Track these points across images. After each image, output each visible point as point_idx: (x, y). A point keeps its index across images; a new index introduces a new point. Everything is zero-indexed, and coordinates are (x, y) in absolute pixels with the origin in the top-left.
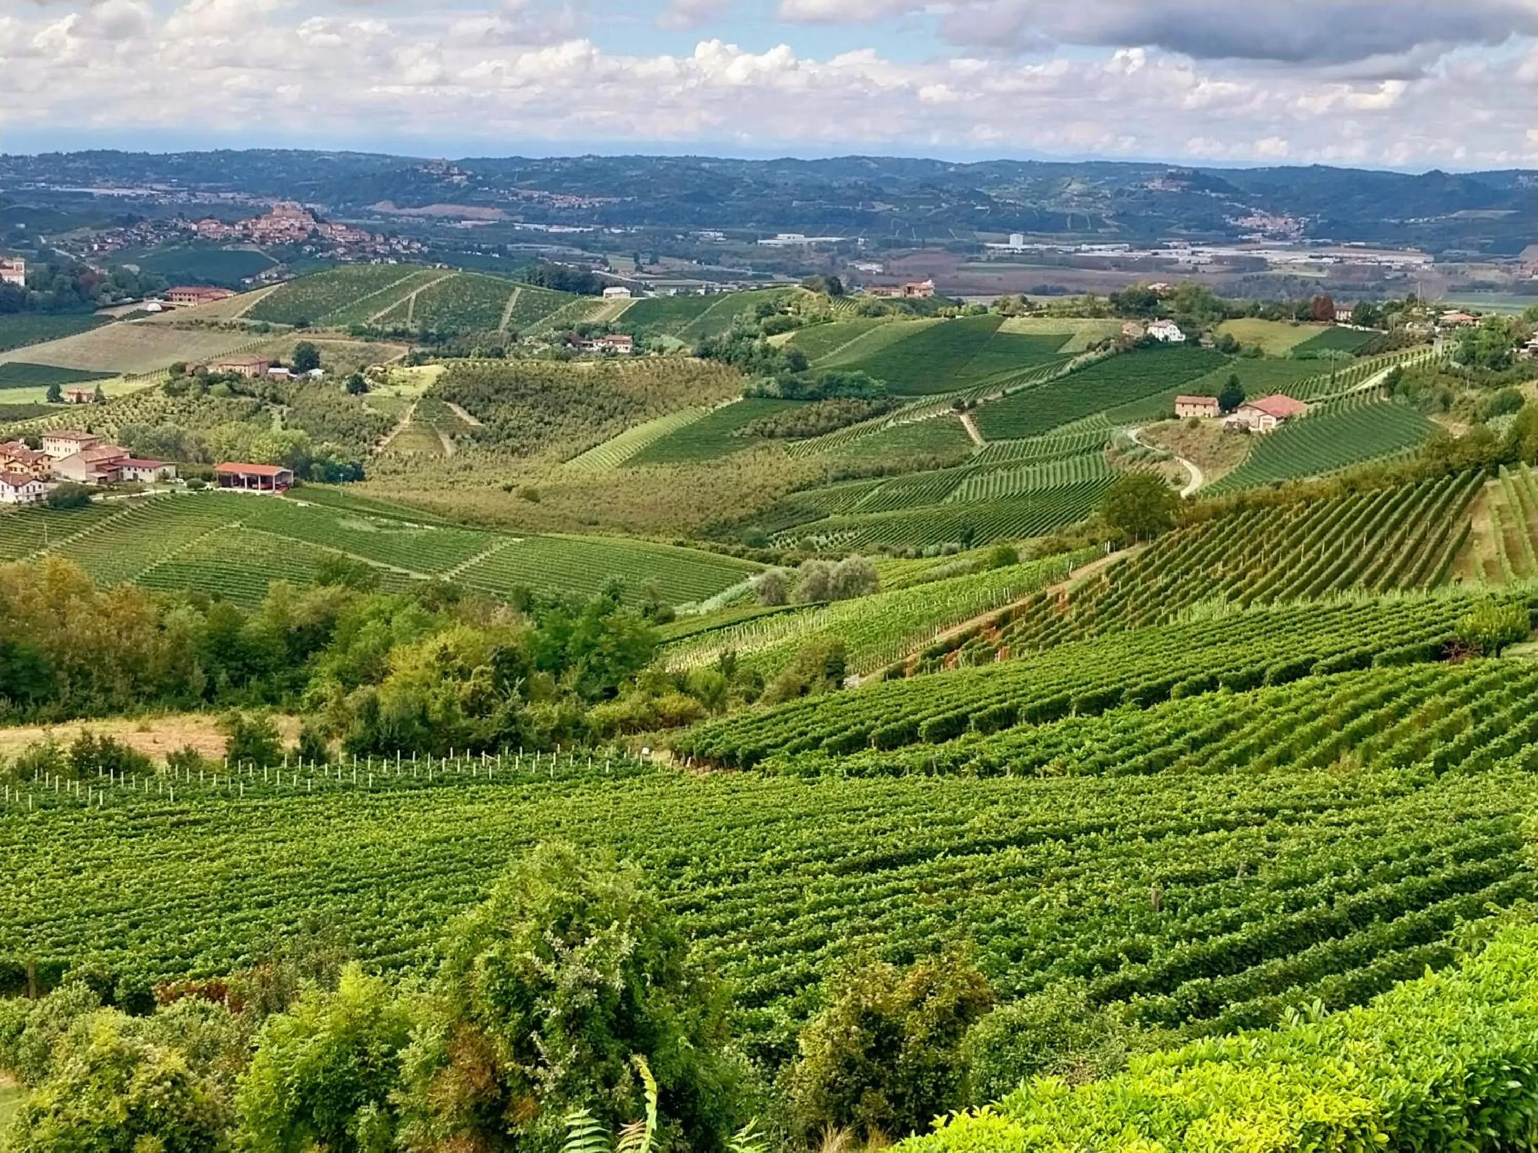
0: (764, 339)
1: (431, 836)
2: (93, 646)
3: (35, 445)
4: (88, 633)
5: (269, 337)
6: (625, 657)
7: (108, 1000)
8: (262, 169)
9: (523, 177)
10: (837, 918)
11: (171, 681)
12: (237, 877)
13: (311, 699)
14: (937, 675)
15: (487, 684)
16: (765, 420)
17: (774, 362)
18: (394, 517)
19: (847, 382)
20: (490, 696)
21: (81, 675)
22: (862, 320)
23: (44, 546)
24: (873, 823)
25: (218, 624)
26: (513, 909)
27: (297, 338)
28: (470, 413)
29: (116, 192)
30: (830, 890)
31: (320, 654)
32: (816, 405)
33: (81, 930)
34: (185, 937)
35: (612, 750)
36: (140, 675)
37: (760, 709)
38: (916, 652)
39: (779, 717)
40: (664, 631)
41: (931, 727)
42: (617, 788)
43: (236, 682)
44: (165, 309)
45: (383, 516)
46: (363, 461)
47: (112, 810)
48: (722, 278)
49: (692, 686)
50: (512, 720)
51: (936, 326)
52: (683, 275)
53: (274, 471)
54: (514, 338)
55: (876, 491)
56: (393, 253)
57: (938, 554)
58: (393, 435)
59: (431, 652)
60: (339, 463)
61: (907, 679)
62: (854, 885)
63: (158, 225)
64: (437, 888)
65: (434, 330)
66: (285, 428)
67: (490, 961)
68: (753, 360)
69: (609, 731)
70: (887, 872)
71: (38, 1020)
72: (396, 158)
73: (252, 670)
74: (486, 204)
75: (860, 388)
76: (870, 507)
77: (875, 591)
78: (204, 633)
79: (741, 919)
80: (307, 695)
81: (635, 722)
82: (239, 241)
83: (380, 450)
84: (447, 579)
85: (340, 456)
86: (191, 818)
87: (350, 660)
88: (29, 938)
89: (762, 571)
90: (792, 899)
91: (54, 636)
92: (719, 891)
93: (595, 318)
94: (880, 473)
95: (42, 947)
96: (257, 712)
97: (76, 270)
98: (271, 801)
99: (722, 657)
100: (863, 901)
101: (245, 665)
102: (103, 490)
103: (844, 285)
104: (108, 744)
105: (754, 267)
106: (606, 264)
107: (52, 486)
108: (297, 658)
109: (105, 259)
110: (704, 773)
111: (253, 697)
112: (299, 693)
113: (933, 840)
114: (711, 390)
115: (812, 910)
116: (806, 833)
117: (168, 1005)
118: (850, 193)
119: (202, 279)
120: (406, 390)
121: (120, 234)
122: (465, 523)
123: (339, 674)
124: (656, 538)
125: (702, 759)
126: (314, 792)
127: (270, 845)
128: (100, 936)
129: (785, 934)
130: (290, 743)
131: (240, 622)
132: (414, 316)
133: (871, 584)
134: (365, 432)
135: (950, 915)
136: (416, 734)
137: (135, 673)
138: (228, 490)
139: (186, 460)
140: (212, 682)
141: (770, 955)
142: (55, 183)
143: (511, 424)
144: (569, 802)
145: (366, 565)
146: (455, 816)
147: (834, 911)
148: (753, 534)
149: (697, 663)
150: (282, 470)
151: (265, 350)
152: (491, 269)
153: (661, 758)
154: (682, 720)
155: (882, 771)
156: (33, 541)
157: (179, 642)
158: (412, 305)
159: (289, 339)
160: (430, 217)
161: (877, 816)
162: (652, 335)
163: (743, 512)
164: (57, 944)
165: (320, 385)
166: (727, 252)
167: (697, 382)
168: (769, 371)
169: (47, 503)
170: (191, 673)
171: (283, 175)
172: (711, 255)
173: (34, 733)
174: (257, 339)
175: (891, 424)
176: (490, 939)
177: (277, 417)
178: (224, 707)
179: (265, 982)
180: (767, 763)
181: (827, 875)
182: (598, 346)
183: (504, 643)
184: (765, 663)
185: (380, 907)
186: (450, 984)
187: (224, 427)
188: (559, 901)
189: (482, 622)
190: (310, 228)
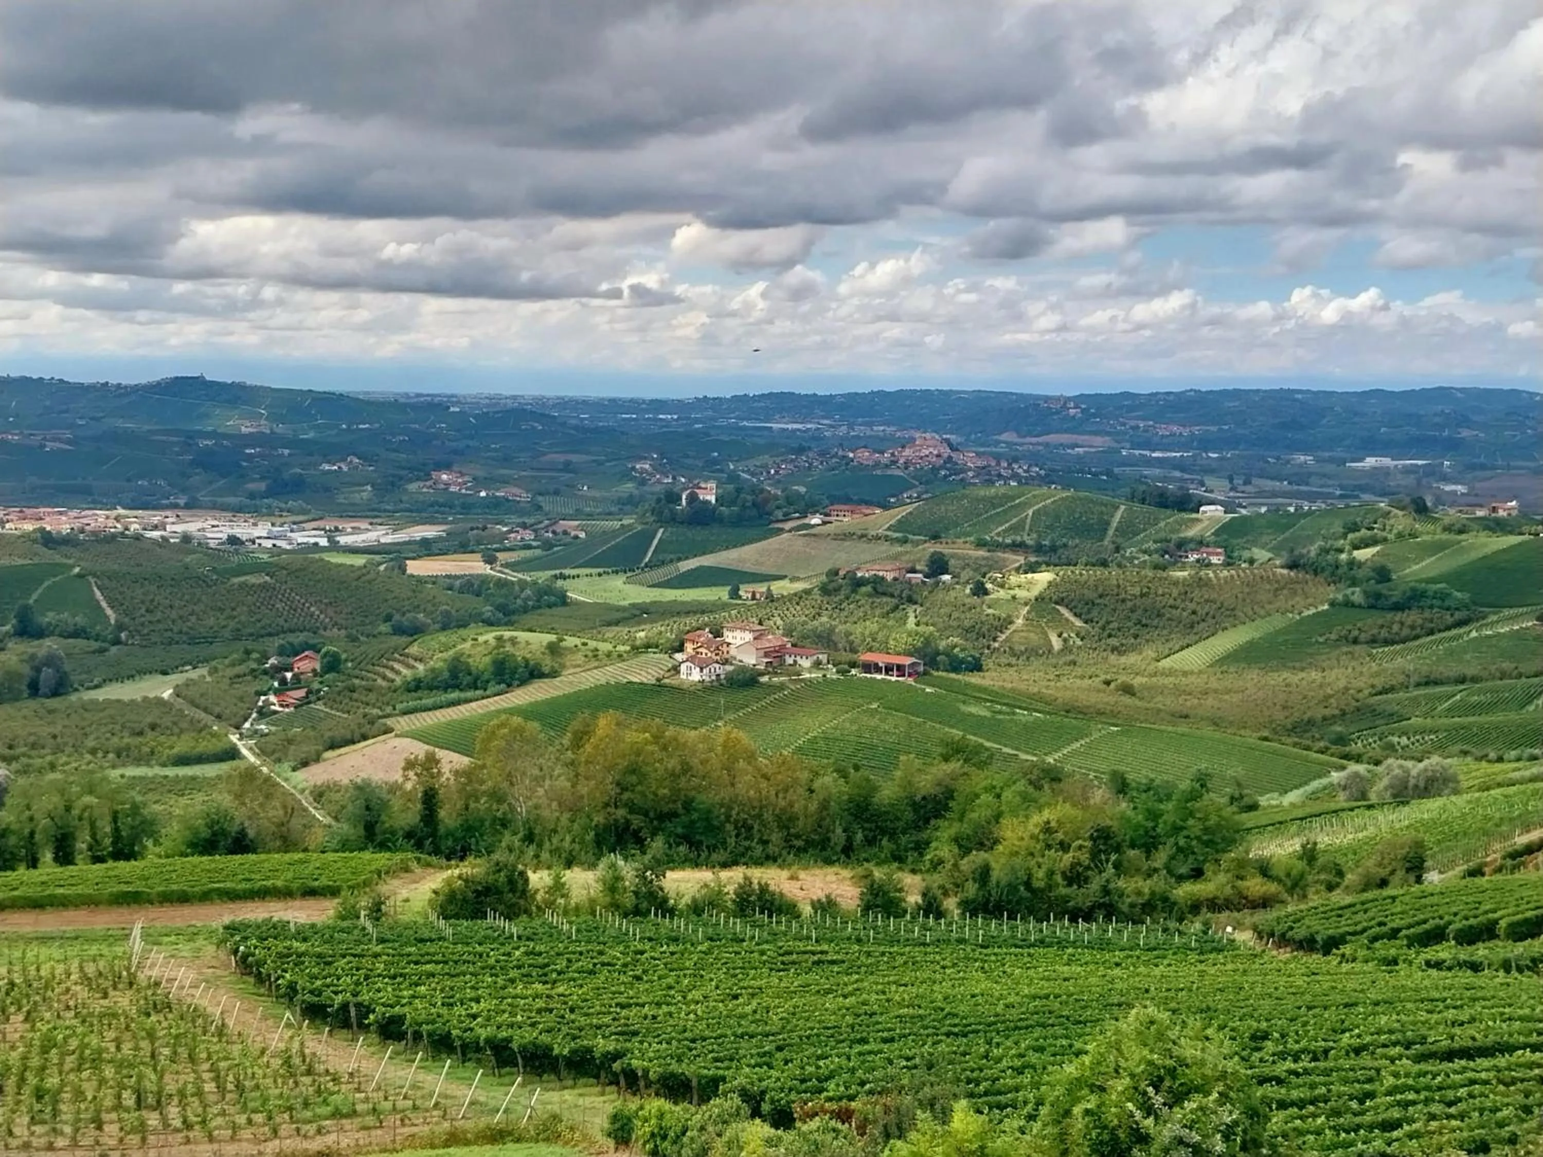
0: (1350, 553)
1: (1033, 992)
2: (756, 804)
3: (718, 634)
4: (752, 792)
5: (908, 547)
6: (1211, 841)
7: (756, 1113)
8: (909, 406)
9: (1131, 409)
10: (1414, 1103)
11: (816, 837)
12: (866, 1014)
13: (931, 861)
14: (1517, 875)
15: (1085, 858)
16: (1349, 627)
17: (1360, 574)
18: (1005, 704)
19: (1430, 593)
20: (1088, 868)
21: (744, 829)
22: (1445, 536)
23: (720, 718)
24: (1451, 1014)
25: (856, 791)
26: (1108, 1067)
27: (931, 548)
28: (1075, 615)
29: (790, 426)
30: (1407, 1075)
31: (940, 822)
32: (1399, 614)
33: (736, 1049)
34: (821, 1063)
35: (1198, 926)
36: (792, 830)
37: (1339, 898)
38: (1495, 854)
39: (1358, 907)
40: (1249, 820)
41: (1511, 925)
42: (1201, 962)
43: (870, 842)
44: (824, 523)
45: (998, 703)
46: (981, 654)
47: (766, 946)
48: (1312, 497)
49: (1274, 872)
50: (1106, 891)
51: (1520, 544)
52: (1274, 495)
53: (908, 661)
54: (1117, 549)
55: (1458, 697)
56: (1016, 476)
57: (1519, 759)
58: (1008, 632)
59: (1036, 826)
60: (961, 655)
61: (1487, 878)
62: (1431, 1072)
63: (822, 454)
64: (1037, 1040)
65: (1047, 543)
66: (918, 624)
67: (1087, 1112)
68: (1340, 571)
69: (1195, 908)
70: (1463, 1062)
71: (699, 1125)
72: (1022, 395)
73: (884, 832)
74: (1096, 433)
75: (1443, 600)
76: (1450, 712)
77: (1456, 792)
78: (846, 797)
79: (1320, 1096)
80: (928, 857)
81: (1219, 902)
82: (887, 466)
83: (996, 645)
84: (1052, 761)
85: (962, 650)
86: (829, 958)
87: (966, 828)
88: (694, 1052)
89: (1343, 768)
90: (1370, 1080)
91: (725, 794)
92: (1299, 1066)
93: (1191, 533)
94: (1462, 680)
95: (704, 1061)
96: (885, 869)
97: (756, 490)
98: (895, 949)
99: (1303, 846)
100: (1440, 1089)
101: (877, 827)
102: (769, 673)
103: (1429, 504)
104: (764, 889)
105: (1342, 487)
106: (1203, 485)
107: (729, 668)
108: (921, 823)
109: (779, 481)
110: (1285, 954)
111: (883, 856)
112: (921, 855)
113: (1511, 1035)
114: (1297, 599)
115: (1389, 1093)
116: (1384, 1020)
117: (805, 1122)
118: (1437, 420)
119: (855, 498)
120: (1021, 594)
121: (792, 461)
122: (1068, 712)
123: (956, 840)
124: (1242, 732)
125: (1283, 941)
126: (932, 943)
127: (893, 988)
128: (752, 1056)
129: (1362, 1113)
130: (914, 899)
131: (875, 789)
132: (1031, 530)
133: (1451, 785)
134: (984, 629)
135: (1527, 1110)
136: (1021, 898)
137: (788, 828)
138: (868, 676)
139: (837, 650)
140: (849, 840)
141: (1348, 1132)
142: (743, 419)
143: (1111, 626)
144: (1157, 971)
145: (982, 745)
146: (1054, 975)
147: (1411, 1096)
148: (1337, 733)
149: (1280, 851)
150: (914, 660)
151: (904, 558)
152: (1099, 489)
153: (1245, 937)
154: (1265, 903)
155: (1461, 965)
156: (712, 713)
157: (824, 806)
158: (1028, 521)
159: (924, 549)
160: (1047, 445)
161: (1454, 1008)
162: (1244, 548)
163: (1327, 712)
164: (716, 1060)
165: (948, 588)
166: (1317, 474)
167: (1285, 592)
168: (1354, 583)
169: (724, 682)
170: (834, 832)
171: (925, 411)
172: (1301, 477)
173: (706, 875)
174: (899, 549)
175: (1474, 634)
176: (1085, 1091)
177: (911, 616)
178: (859, 862)
179: (887, 1110)
180: (1347, 949)
181: (1404, 1061)
182: (1193, 557)
183: (1099, 822)
184: (1346, 855)
185: (987, 1052)
186: (1049, 1130)
187: (868, 623)
188: (1150, 1063)
189: (1082, 802)
190: (946, 455)
